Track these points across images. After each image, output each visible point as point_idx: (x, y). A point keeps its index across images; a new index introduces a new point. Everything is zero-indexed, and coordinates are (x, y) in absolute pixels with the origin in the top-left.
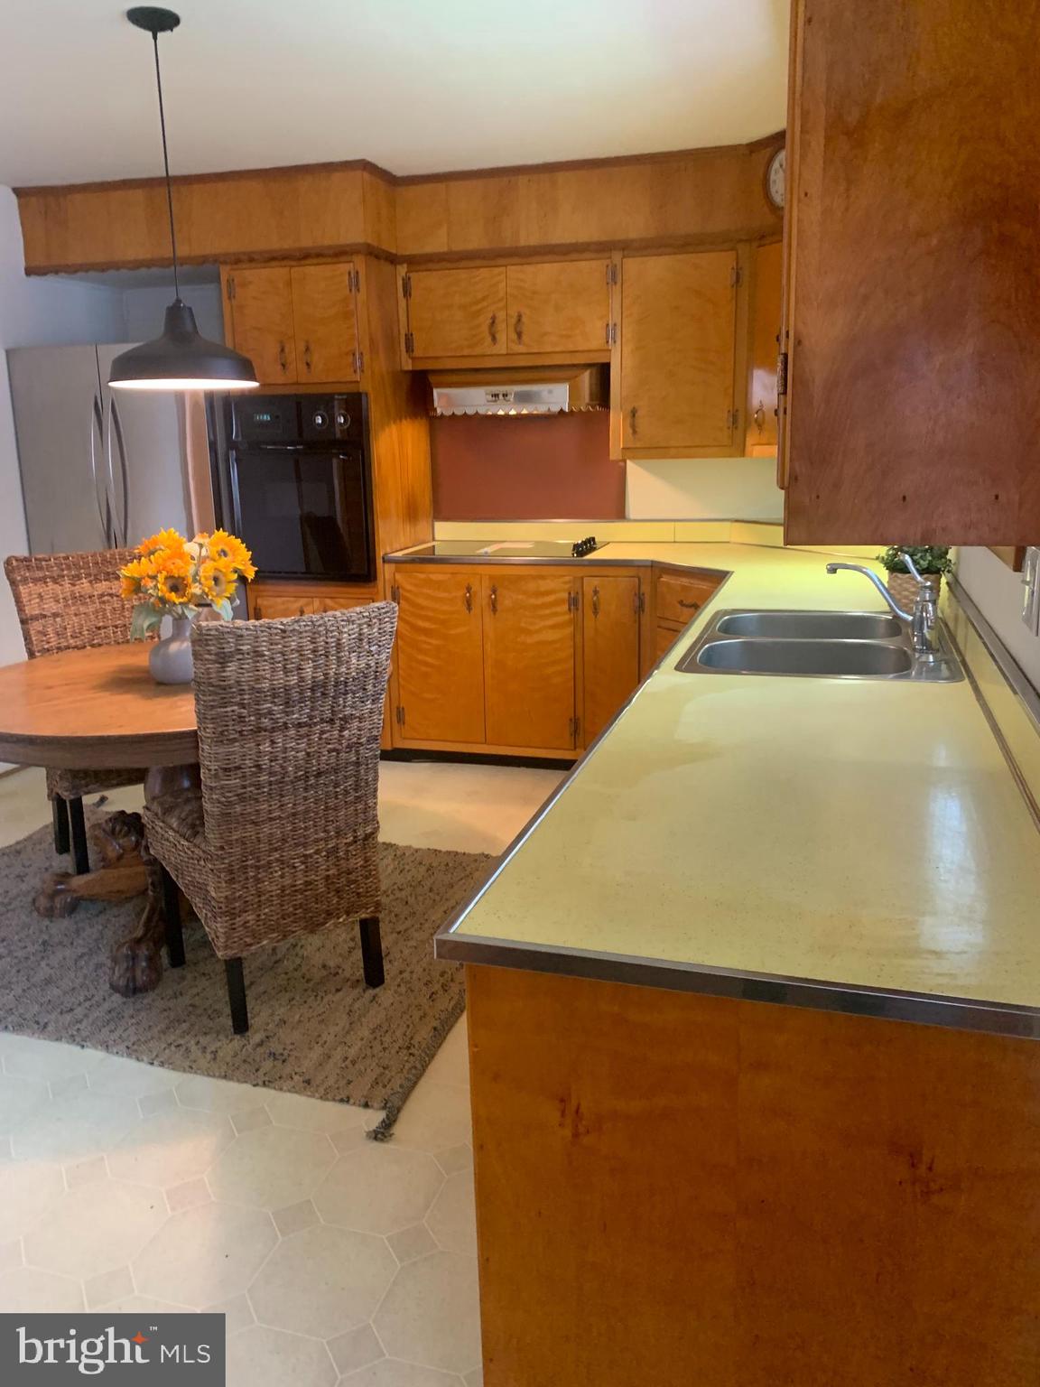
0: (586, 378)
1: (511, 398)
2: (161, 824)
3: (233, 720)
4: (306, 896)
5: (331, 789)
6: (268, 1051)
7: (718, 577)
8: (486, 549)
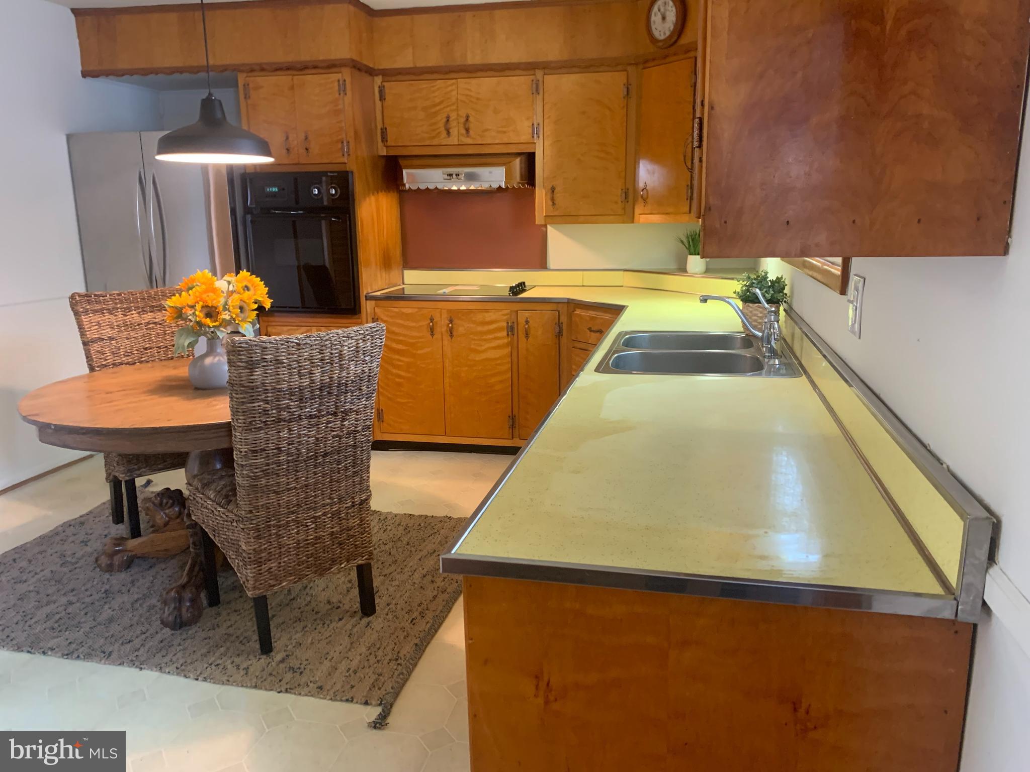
0: (517, 163)
1: (462, 177)
2: (201, 496)
3: (260, 413)
4: (316, 547)
5: (335, 465)
6: (288, 666)
7: (617, 310)
8: (444, 290)
